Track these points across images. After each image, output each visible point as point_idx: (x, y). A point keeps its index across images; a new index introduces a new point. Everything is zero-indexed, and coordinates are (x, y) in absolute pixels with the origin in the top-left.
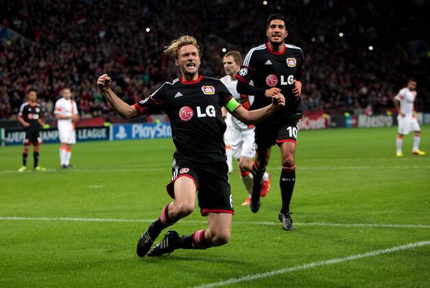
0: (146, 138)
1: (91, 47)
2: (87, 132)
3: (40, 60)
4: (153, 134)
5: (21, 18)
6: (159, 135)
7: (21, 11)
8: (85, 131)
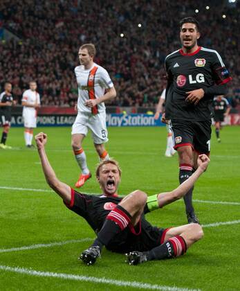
0: (114, 126)
1: (73, 48)
2: (64, 119)
3: (29, 57)
4: (120, 123)
5: (16, 21)
6: (125, 124)
7: (16, 16)
8: (62, 118)
